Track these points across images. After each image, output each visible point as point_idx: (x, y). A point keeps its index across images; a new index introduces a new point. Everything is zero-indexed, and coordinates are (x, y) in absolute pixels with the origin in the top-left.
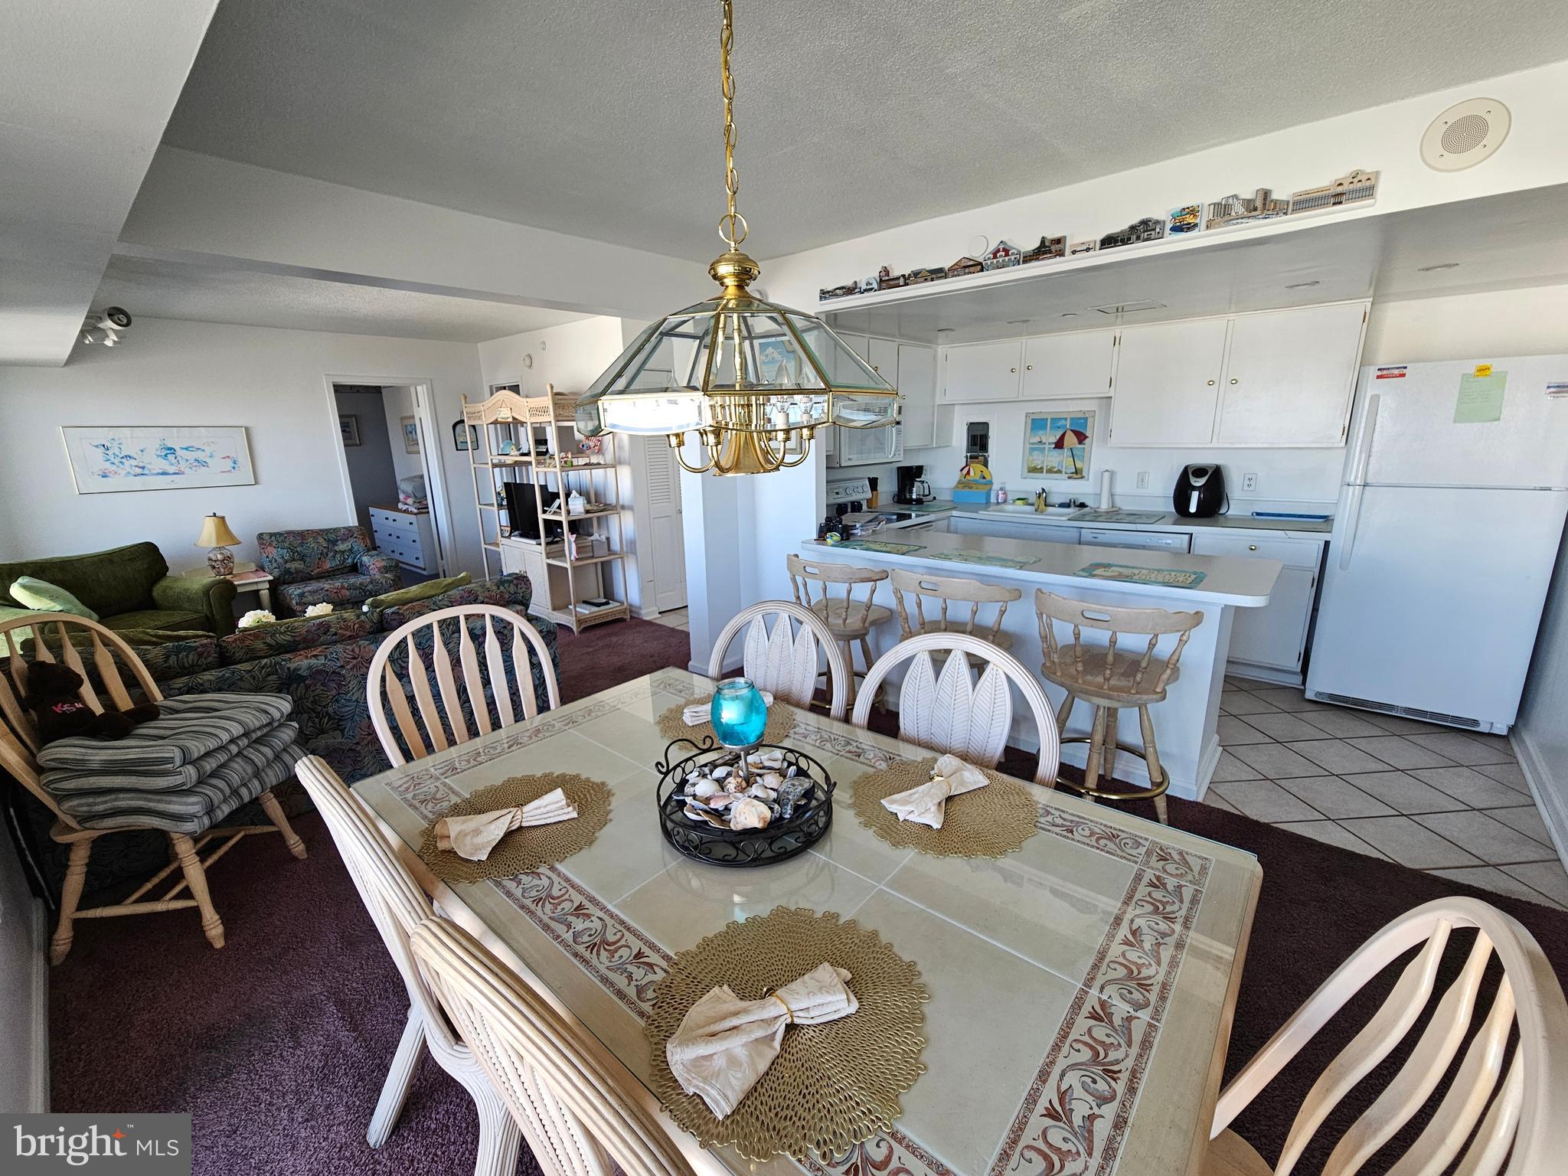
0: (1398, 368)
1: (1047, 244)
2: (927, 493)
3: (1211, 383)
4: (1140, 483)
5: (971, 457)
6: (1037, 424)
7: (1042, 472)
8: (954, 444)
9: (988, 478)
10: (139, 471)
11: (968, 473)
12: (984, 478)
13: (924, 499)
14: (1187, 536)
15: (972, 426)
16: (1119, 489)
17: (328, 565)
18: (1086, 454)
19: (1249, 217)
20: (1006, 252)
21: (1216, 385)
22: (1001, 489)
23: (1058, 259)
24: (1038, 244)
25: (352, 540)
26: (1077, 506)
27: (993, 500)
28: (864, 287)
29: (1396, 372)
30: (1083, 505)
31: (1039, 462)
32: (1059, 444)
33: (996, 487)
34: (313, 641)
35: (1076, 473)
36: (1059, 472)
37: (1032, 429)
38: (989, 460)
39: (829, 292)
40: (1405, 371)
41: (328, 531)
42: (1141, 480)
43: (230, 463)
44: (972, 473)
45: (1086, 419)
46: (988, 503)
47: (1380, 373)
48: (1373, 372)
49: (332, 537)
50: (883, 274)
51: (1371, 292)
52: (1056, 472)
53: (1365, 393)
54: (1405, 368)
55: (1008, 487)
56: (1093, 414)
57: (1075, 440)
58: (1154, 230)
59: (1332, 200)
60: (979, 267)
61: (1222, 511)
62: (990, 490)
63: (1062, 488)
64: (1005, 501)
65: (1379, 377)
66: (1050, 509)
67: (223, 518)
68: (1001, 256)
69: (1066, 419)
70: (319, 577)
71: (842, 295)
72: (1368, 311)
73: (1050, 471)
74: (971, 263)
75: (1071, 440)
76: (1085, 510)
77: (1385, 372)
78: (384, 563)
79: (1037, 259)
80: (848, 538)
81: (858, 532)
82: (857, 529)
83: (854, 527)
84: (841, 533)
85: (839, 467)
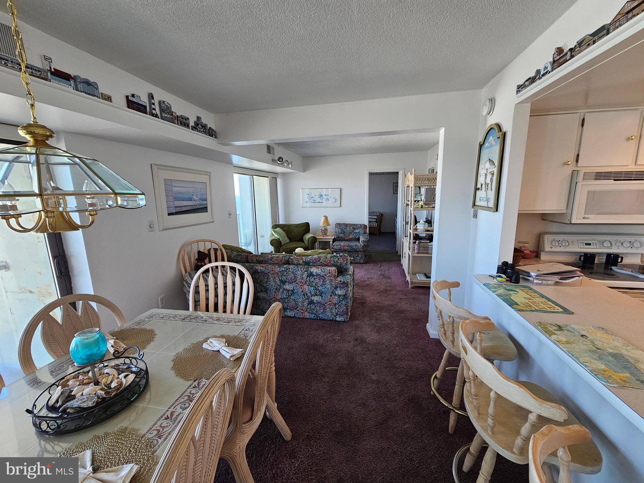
10: (314, 201)
17: (351, 237)
25: (360, 229)
28: (542, 72)
34: (267, 262)
39: (521, 85)
41: (354, 225)
43: (334, 200)
49: (355, 227)
50: (556, 55)
67: (327, 217)
70: (348, 240)
71: (528, 85)
74: (635, 4)
78: (364, 239)
80: (517, 282)
81: (533, 279)
82: (531, 277)
83: (528, 274)
84: (509, 276)
85: (570, 223)
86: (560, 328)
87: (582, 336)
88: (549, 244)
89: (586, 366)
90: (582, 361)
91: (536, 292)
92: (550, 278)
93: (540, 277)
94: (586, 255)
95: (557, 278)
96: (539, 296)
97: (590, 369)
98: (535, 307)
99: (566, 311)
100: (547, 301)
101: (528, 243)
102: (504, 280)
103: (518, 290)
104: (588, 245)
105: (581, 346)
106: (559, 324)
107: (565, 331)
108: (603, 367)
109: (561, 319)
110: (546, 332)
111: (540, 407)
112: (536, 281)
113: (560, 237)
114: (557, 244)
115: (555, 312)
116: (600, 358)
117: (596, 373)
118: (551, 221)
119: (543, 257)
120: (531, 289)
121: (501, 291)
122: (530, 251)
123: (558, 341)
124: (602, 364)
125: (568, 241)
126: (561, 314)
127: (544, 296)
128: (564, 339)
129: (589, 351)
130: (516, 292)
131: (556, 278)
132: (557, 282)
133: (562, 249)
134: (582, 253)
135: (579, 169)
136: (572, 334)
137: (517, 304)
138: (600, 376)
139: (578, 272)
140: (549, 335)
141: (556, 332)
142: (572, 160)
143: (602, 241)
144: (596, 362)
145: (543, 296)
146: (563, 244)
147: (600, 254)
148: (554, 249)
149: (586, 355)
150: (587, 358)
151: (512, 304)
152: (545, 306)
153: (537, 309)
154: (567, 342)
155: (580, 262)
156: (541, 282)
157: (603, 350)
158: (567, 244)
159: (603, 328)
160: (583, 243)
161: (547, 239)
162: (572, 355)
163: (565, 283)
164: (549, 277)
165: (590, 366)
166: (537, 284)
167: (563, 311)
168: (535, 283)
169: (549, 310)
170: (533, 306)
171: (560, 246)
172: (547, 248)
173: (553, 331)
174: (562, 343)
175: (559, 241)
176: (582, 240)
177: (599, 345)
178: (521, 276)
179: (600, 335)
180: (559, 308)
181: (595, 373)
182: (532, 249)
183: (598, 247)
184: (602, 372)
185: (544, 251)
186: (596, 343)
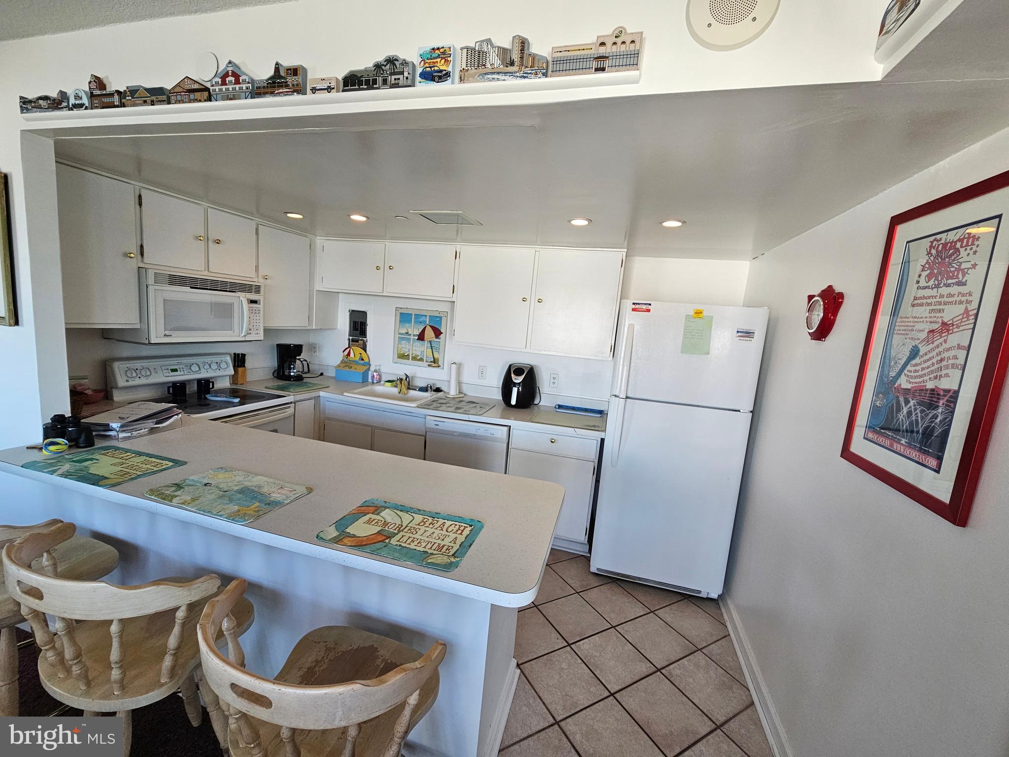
0: (646, 304)
1: (282, 73)
2: (306, 369)
3: (524, 300)
4: (481, 375)
5: (353, 341)
6: (404, 317)
7: (409, 359)
8: (338, 327)
9: (366, 360)
11: (349, 354)
12: (363, 360)
13: (304, 376)
14: (506, 429)
15: (353, 313)
16: (465, 378)
18: (442, 347)
19: (505, 73)
20: (236, 76)
21: (528, 301)
22: (375, 371)
23: (296, 97)
24: (271, 73)
26: (434, 391)
27: (370, 380)
28: (72, 101)
29: (644, 307)
30: (438, 390)
31: (407, 350)
32: (421, 337)
33: (372, 368)
35: (434, 362)
36: (421, 360)
37: (400, 322)
38: (368, 344)
39: (31, 102)
40: (650, 307)
42: (482, 373)
44: (352, 355)
45: (441, 318)
46: (365, 381)
47: (634, 306)
48: (628, 305)
50: (93, 86)
51: (626, 244)
52: (419, 360)
53: (625, 322)
54: (650, 305)
55: (383, 370)
56: (446, 314)
57: (433, 335)
58: (402, 73)
59: (594, 65)
60: (206, 94)
61: (536, 402)
62: (369, 369)
63: (423, 374)
64: (379, 381)
65: (634, 310)
66: (412, 393)
68: (230, 82)
69: (426, 316)
71: (47, 109)
72: (624, 259)
73: (414, 358)
74: (196, 86)
75: (429, 333)
76: (440, 394)
77: (637, 306)
79: (272, 93)
80: (90, 443)
81: (116, 433)
82: (112, 430)
83: (107, 427)
84: (73, 438)
85: (149, 343)
86: (179, 486)
87: (206, 485)
88: (123, 376)
89: (221, 516)
90: (215, 513)
91: (127, 451)
92: (143, 425)
93: (127, 426)
94: (174, 384)
95: (153, 422)
96: (133, 455)
97: (226, 516)
98: (135, 472)
99: (177, 463)
100: (148, 458)
101: (87, 379)
102: (65, 447)
103: (96, 456)
104: (175, 371)
105: (210, 496)
106: (175, 482)
107: (186, 488)
108: (236, 508)
109: (175, 475)
110: (164, 499)
111: (189, 594)
112: (121, 435)
113: (138, 364)
114: (134, 375)
115: (165, 469)
116: (231, 500)
117: (233, 517)
118: (118, 340)
119: (118, 396)
120: (117, 448)
121: (67, 467)
122: (95, 391)
123: (183, 504)
124: (234, 505)
125: (149, 369)
126: (173, 469)
127: (142, 452)
128: (188, 498)
129: (218, 498)
130: (95, 461)
131: (150, 424)
132: (152, 429)
133: (144, 381)
134: (170, 382)
135: (146, 266)
136: (194, 487)
137: (106, 478)
138: (237, 519)
139: (175, 409)
140: (168, 500)
141: (176, 494)
142: (135, 252)
143: (189, 365)
144: (228, 506)
145: (140, 454)
146: (143, 374)
147: (189, 381)
148: (131, 383)
149: (216, 504)
150: (219, 507)
151: (97, 480)
152: (148, 466)
153: (139, 473)
154: (193, 500)
155: (169, 395)
156: (129, 434)
157: (230, 491)
158: (148, 373)
159: (222, 468)
160: (167, 369)
161: (118, 368)
162: (204, 512)
163: (163, 427)
164: (140, 424)
165: (224, 513)
166: (125, 439)
167: (173, 464)
168: (121, 438)
169: (156, 469)
170: (131, 471)
171: (140, 377)
172: (121, 382)
173: (172, 493)
174: (189, 503)
175: (137, 369)
176: (166, 365)
177: (224, 486)
178: (94, 433)
179: (221, 476)
180: (167, 462)
181: (231, 518)
182: (95, 388)
183: (186, 373)
184: (237, 513)
185: (117, 388)
186: (221, 487)
